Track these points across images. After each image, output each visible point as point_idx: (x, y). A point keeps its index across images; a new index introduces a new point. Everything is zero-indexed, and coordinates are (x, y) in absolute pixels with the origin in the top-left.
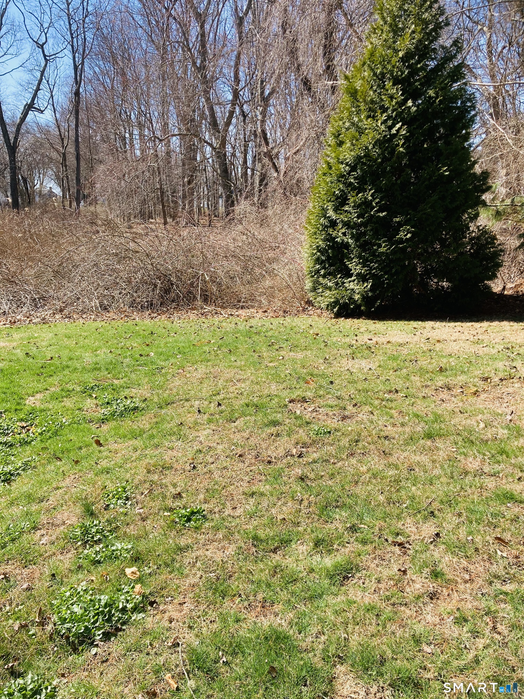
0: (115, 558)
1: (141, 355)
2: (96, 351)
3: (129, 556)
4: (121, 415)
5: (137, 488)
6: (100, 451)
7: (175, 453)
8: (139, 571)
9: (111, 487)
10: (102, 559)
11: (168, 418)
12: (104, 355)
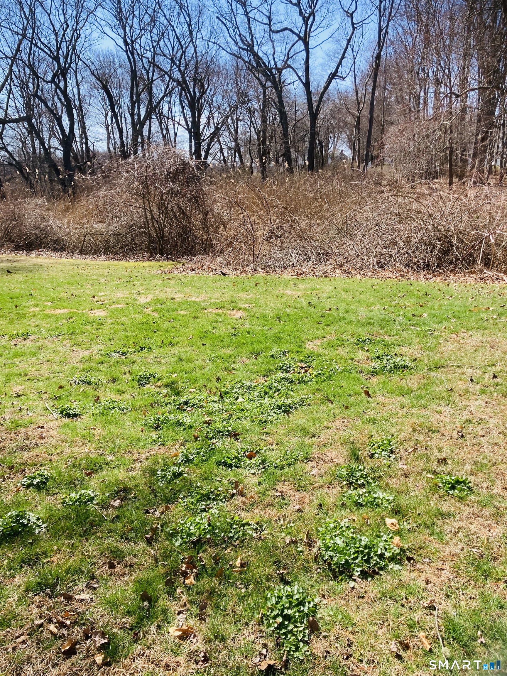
0: (377, 505)
1: (414, 315)
2: (370, 306)
3: (389, 507)
4: (390, 371)
5: (401, 444)
6: (368, 402)
7: (442, 418)
8: (399, 524)
9: (377, 437)
10: (364, 503)
11: (437, 382)
12: (377, 311)
